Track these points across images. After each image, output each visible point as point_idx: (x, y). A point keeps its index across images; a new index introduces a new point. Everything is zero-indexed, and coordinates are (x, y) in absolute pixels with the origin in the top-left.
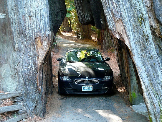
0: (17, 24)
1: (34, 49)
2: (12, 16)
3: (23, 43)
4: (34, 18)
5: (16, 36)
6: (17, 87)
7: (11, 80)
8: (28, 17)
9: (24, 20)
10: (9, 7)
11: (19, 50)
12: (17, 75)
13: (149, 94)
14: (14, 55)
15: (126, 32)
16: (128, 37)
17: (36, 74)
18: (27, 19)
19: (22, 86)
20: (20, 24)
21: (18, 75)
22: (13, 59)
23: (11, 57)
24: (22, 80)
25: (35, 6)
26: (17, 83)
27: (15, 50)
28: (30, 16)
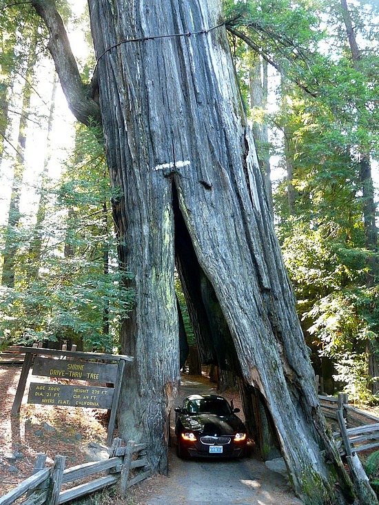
0: (146, 368)
1: (164, 396)
2: (140, 358)
3: (151, 388)
4: (165, 363)
5: (143, 381)
6: (142, 438)
7: (134, 429)
8: (159, 362)
9: (154, 364)
10: (139, 350)
11: (146, 395)
12: (141, 424)
13: (288, 448)
14: (139, 401)
15: (261, 380)
17: (163, 423)
18: (158, 363)
19: (147, 437)
20: (148, 368)
21: (143, 424)
22: (137, 406)
23: (135, 403)
24: (147, 429)
25: (167, 350)
26: (141, 434)
27: (140, 396)
28: (161, 361)
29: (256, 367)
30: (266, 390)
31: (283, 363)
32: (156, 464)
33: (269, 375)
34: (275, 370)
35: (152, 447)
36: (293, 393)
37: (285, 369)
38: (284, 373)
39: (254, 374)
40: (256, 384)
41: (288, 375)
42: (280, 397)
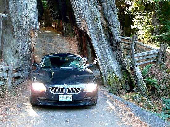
1: (29, 37)
2: (12, 15)
3: (21, 33)
4: (29, 18)
5: (16, 29)
6: (18, 62)
7: (12, 57)
8: (25, 17)
9: (22, 19)
10: (11, 10)
11: (18, 38)
12: (17, 54)
13: (102, 64)
14: (14, 41)
15: (88, 27)
16: (89, 30)
17: (30, 53)
19: (21, 61)
20: (18, 21)
22: (13, 44)
23: (12, 42)
24: (21, 57)
25: (30, 10)
26: (17, 59)
27: (15, 38)
28: (26, 17)
29: (85, 19)
30: (91, 33)
31: (101, 17)
32: (27, 75)
33: (92, 24)
34: (96, 21)
35: (24, 66)
36: (106, 35)
37: (102, 21)
38: (102, 23)
39: (84, 24)
40: (85, 30)
41: (104, 24)
42: (98, 36)
